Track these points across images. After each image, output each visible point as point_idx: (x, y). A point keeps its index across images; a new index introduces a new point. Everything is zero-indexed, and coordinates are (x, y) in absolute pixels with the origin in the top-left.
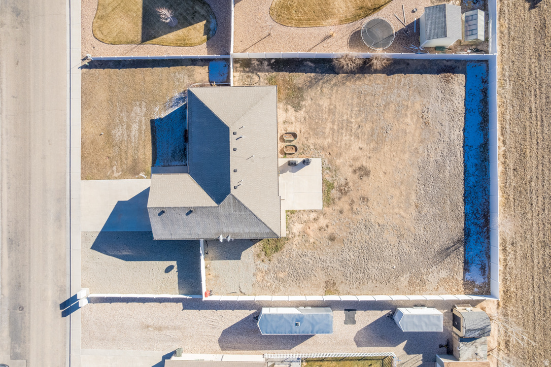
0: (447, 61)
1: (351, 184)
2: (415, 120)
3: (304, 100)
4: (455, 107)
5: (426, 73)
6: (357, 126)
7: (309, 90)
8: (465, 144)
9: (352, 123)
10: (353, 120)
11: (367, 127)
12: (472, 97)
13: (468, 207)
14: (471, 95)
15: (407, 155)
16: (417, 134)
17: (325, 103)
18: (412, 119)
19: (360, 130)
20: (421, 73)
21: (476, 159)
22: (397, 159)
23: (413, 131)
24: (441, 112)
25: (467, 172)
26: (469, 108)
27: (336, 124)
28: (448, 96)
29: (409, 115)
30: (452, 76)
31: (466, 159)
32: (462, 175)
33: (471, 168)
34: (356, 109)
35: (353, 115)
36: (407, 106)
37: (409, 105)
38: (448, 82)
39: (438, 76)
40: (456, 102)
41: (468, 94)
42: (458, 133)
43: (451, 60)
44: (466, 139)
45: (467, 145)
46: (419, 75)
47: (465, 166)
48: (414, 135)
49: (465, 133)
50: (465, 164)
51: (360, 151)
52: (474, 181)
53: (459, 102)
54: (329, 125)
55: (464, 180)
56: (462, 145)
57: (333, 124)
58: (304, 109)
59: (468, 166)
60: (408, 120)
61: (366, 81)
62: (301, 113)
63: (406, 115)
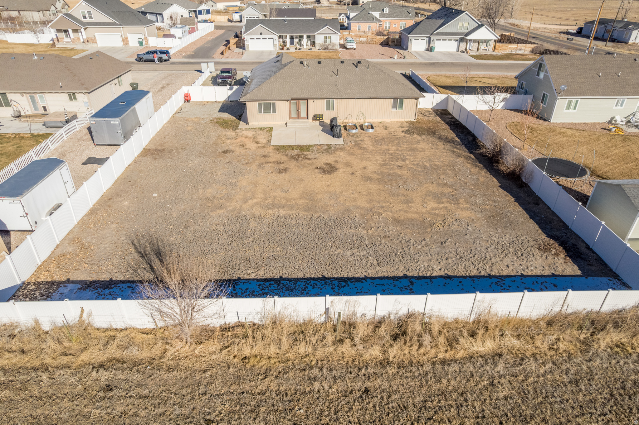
0: (588, 247)
1: (308, 161)
2: (437, 212)
3: (420, 135)
5: (538, 223)
6: (401, 165)
7: (435, 138)
9: (403, 161)
10: (407, 162)
11: (402, 172)
16: (409, 215)
17: (424, 146)
18: (437, 209)
19: (395, 167)
20: (531, 217)
22: (356, 195)
23: (414, 209)
24: (472, 241)
25: (343, 284)
27: (397, 152)
28: (511, 250)
29: (441, 206)
30: (562, 255)
32: (333, 274)
34: (427, 165)
35: (415, 162)
36: (458, 203)
37: (461, 206)
38: (543, 249)
39: (545, 237)
40: (506, 261)
42: (436, 267)
43: (594, 252)
44: (428, 280)
46: (528, 216)
48: (407, 212)
51: (360, 167)
53: (511, 268)
54: (393, 148)
55: (324, 278)
56: (409, 274)
57: (396, 150)
58: (408, 135)
60: (432, 205)
61: (475, 170)
62: (402, 134)
63: (440, 202)
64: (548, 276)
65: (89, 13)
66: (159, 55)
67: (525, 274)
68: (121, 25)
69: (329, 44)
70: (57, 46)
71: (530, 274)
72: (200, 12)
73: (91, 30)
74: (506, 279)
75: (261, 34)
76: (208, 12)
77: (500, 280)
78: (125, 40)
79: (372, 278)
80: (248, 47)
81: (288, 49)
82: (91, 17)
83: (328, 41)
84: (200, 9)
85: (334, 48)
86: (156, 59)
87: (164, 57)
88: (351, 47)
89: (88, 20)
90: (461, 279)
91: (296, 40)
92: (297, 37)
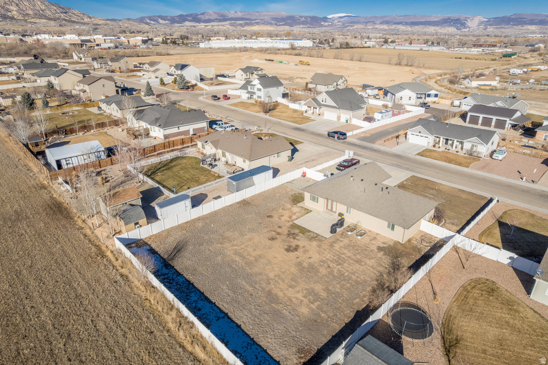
1: (292, 240)
2: (294, 300)
3: (384, 254)
4: (268, 336)
5: (330, 341)
6: (331, 266)
7: (391, 261)
8: (226, 317)
9: (337, 265)
10: (338, 267)
11: (323, 271)
12: (260, 359)
13: (181, 280)
14: (263, 362)
15: (271, 275)
16: (279, 293)
17: (371, 262)
18: (297, 299)
19: (326, 266)
21: (204, 314)
22: (277, 269)
23: (287, 292)
26: (254, 347)
27: (346, 258)
29: (303, 299)
30: (302, 361)
31: (215, 308)
32: (207, 294)
33: (203, 305)
34: (346, 274)
35: (342, 269)
36: (312, 303)
37: (312, 305)
38: (300, 351)
39: (316, 348)
41: (266, 358)
42: (243, 320)
44: (230, 322)
45: (223, 317)
46: (334, 334)
47: (210, 302)
48: (282, 290)
49: (235, 324)
50: (212, 303)
51: (309, 256)
52: (190, 298)
53: (268, 344)
54: (349, 254)
56: (230, 314)
57: (348, 257)
58: (376, 251)
59: (208, 304)
60: (300, 296)
62: (375, 248)
63: (305, 297)
64: (275, 361)
65: (326, 99)
66: (339, 135)
67: (268, 351)
68: (339, 109)
69: (475, 152)
70: (304, 115)
71: (269, 353)
72: (429, 96)
73: (323, 108)
74: (255, 346)
75: (420, 132)
76: (436, 96)
77: (252, 343)
78: (339, 118)
79: (215, 306)
80: (408, 140)
81: (439, 147)
82: (325, 102)
83: (475, 149)
84: (429, 93)
85: (479, 155)
86: (336, 137)
87: (341, 137)
88: (497, 158)
89: (324, 103)
90: (241, 331)
91: (450, 142)
92: (451, 140)
